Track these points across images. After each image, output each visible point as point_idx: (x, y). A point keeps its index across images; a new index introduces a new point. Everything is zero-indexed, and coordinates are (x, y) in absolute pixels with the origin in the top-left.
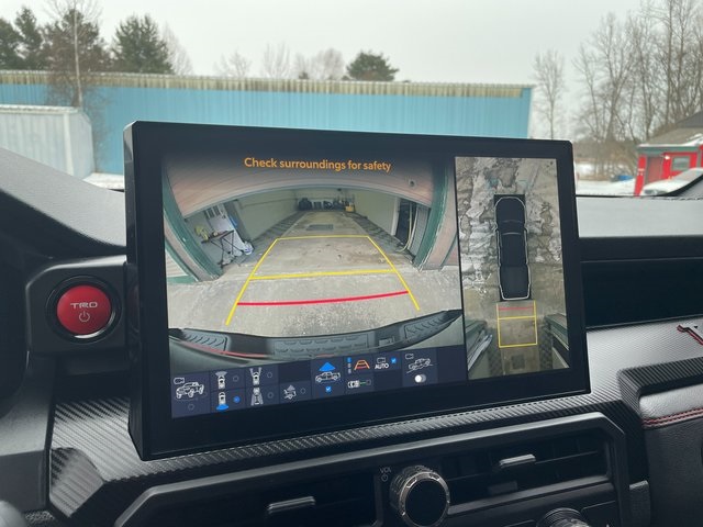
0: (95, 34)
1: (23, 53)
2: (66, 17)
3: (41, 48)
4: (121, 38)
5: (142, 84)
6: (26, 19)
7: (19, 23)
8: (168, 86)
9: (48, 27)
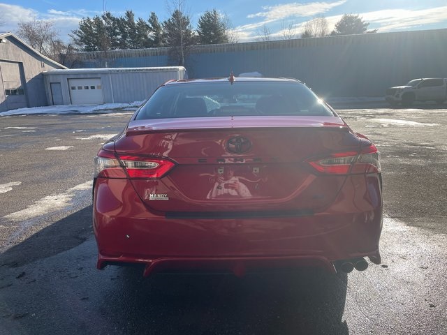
0: (188, 23)
1: (152, 37)
2: (174, 15)
3: (161, 33)
4: (201, 24)
5: (213, 51)
6: (153, 18)
7: (150, 21)
8: (225, 50)
9: (165, 22)
